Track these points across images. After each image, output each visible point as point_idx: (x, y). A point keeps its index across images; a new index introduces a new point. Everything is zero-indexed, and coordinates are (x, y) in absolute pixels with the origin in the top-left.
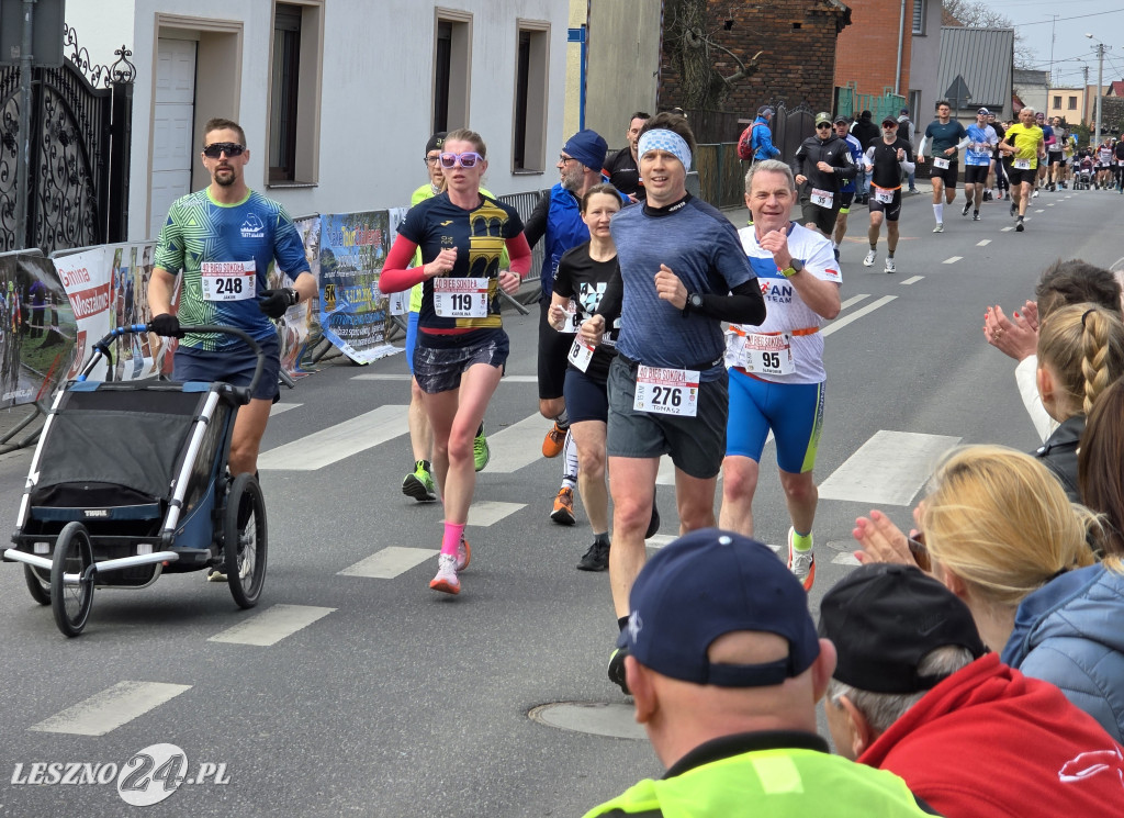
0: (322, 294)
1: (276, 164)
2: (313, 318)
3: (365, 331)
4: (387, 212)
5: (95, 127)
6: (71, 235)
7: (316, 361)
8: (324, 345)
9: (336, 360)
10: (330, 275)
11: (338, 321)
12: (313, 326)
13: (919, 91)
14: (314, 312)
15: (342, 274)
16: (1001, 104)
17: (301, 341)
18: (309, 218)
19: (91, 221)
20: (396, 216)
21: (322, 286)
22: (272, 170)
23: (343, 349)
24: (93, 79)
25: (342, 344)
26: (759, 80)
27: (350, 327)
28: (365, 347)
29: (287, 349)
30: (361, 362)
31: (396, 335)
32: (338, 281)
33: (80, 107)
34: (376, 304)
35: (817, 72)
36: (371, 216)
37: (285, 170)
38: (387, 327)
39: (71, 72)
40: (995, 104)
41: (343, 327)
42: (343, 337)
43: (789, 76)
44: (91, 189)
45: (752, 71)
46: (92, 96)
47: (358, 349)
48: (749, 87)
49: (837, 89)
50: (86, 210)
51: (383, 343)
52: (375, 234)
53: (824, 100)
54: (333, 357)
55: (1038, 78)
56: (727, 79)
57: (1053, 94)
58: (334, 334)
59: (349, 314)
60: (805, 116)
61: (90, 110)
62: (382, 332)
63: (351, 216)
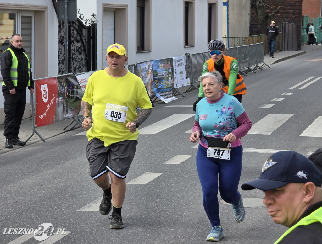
0: (154, 83)
1: (139, 46)
2: (152, 90)
3: (167, 93)
4: (172, 58)
5: (86, 37)
6: (81, 69)
8: (155, 98)
9: (159, 102)
10: (156, 77)
11: (159, 91)
12: (152, 92)
14: (152, 88)
15: (160, 77)
18: (149, 61)
19: (86, 65)
20: (175, 59)
21: (154, 81)
22: (138, 47)
23: (161, 99)
24: (85, 23)
25: (161, 97)
26: (280, 15)
27: (163, 92)
28: (167, 98)
30: (166, 102)
31: (176, 94)
32: (159, 79)
33: (82, 32)
34: (170, 85)
35: (297, 11)
36: (167, 60)
37: (142, 47)
38: (173, 92)
39: (79, 22)
41: (161, 92)
42: (161, 95)
43: (289, 13)
44: (86, 55)
45: (277, 12)
46: (85, 28)
47: (165, 98)
49: (303, 16)
50: (85, 61)
51: (172, 96)
52: (169, 64)
54: (158, 101)
56: (270, 15)
58: (158, 95)
59: (162, 88)
60: (294, 25)
61: (85, 32)
62: (172, 93)
63: (162, 60)
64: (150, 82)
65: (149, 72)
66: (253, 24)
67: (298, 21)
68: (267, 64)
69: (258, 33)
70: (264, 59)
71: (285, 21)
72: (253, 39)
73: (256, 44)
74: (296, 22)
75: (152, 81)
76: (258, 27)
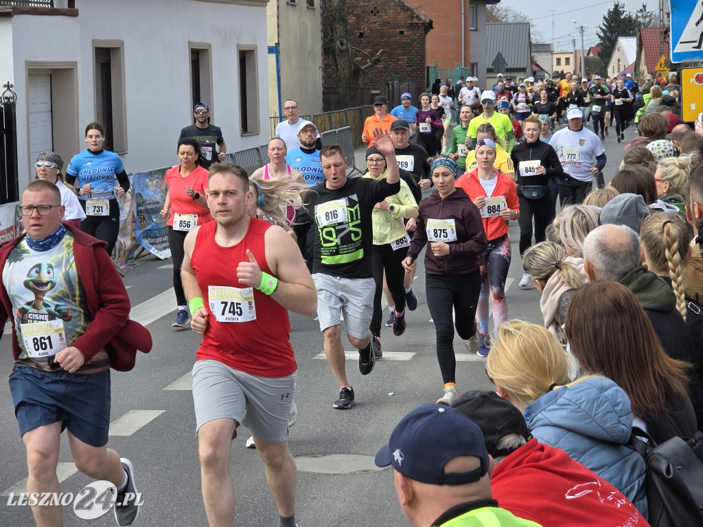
0: (138, 220)
2: (133, 235)
3: (164, 238)
7: (136, 259)
8: (140, 249)
9: (147, 257)
10: (142, 208)
11: (147, 235)
12: (134, 239)
13: (476, 64)
14: (133, 230)
15: (148, 207)
16: (525, 67)
17: (127, 248)
21: (138, 215)
23: (151, 251)
25: (151, 248)
26: (382, 66)
27: (156, 237)
28: (163, 249)
29: (119, 253)
30: (162, 257)
32: (147, 211)
35: (415, 59)
36: (160, 170)
40: (522, 67)
41: (151, 238)
42: (152, 244)
43: (399, 62)
45: (377, 62)
47: (160, 250)
48: (376, 71)
49: (428, 67)
53: (421, 75)
54: (143, 256)
55: (546, 48)
56: (363, 68)
57: (555, 57)
58: (145, 243)
59: (155, 230)
60: (410, 86)
63: (151, 173)
64: (130, 219)
65: (125, 197)
66: (330, 86)
67: (419, 78)
68: (359, 169)
69: (340, 104)
70: (354, 158)
71: (392, 80)
72: (330, 120)
73: (337, 130)
74: (414, 80)
75: (134, 216)
76: (339, 93)
